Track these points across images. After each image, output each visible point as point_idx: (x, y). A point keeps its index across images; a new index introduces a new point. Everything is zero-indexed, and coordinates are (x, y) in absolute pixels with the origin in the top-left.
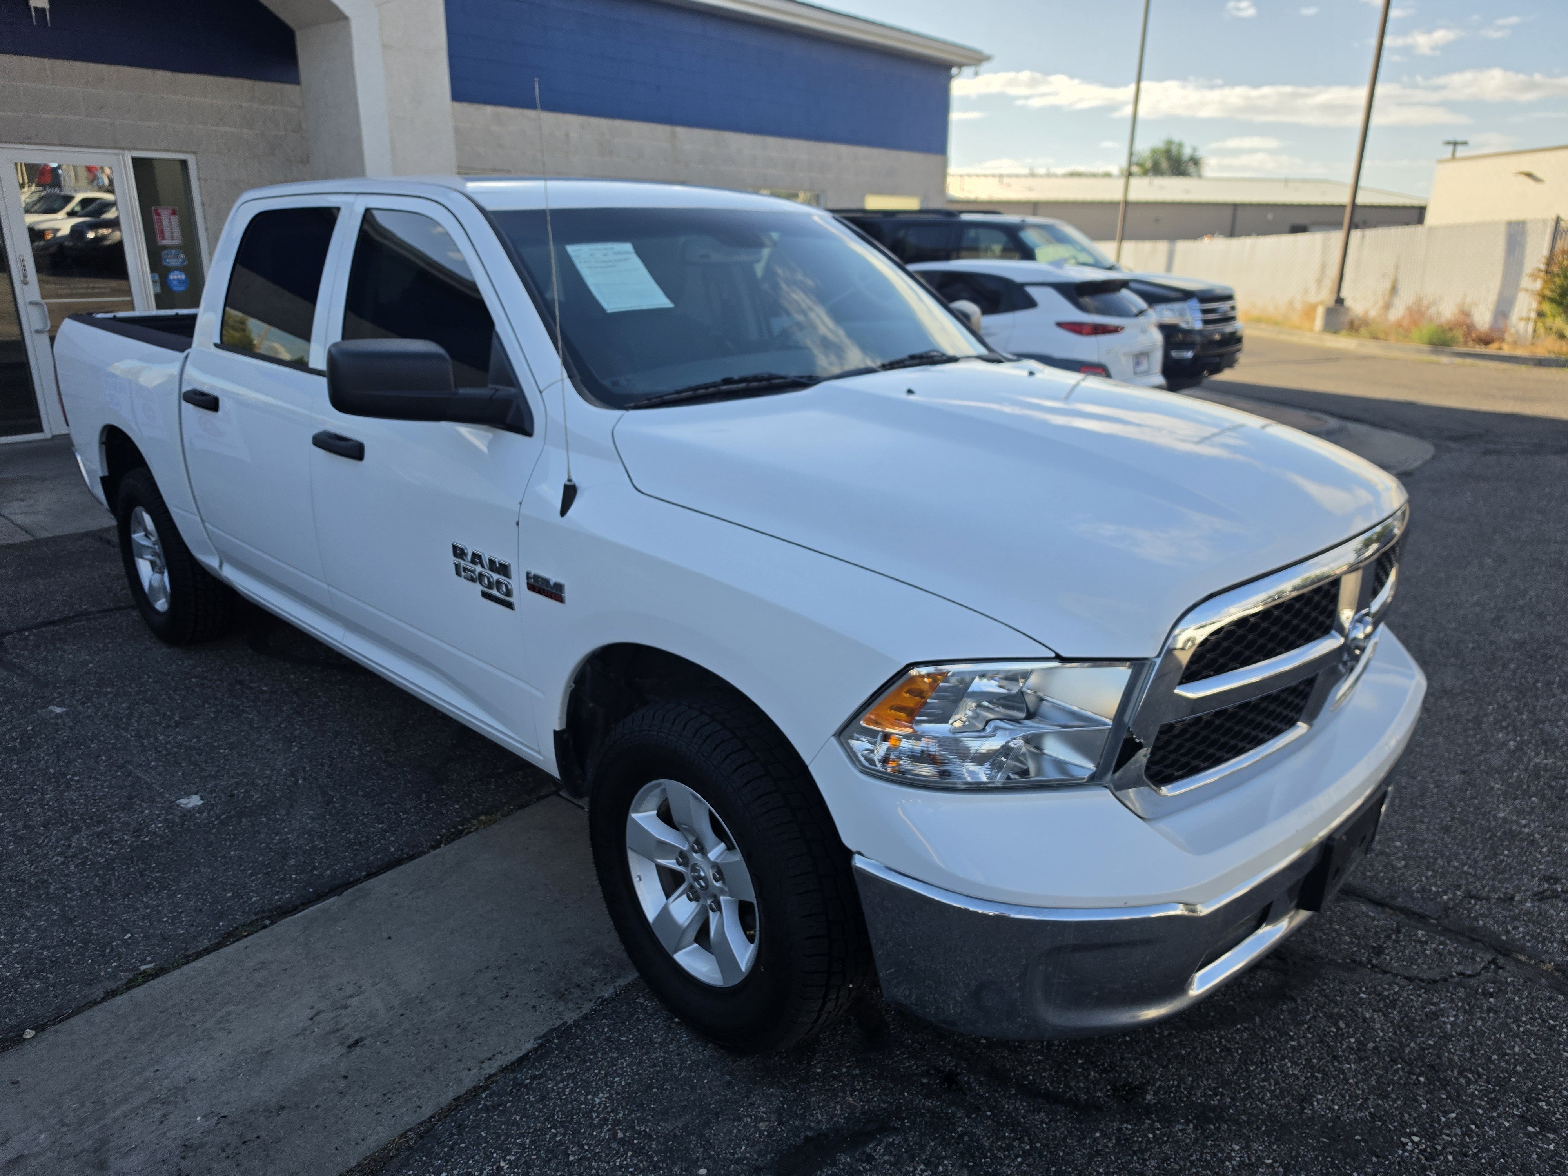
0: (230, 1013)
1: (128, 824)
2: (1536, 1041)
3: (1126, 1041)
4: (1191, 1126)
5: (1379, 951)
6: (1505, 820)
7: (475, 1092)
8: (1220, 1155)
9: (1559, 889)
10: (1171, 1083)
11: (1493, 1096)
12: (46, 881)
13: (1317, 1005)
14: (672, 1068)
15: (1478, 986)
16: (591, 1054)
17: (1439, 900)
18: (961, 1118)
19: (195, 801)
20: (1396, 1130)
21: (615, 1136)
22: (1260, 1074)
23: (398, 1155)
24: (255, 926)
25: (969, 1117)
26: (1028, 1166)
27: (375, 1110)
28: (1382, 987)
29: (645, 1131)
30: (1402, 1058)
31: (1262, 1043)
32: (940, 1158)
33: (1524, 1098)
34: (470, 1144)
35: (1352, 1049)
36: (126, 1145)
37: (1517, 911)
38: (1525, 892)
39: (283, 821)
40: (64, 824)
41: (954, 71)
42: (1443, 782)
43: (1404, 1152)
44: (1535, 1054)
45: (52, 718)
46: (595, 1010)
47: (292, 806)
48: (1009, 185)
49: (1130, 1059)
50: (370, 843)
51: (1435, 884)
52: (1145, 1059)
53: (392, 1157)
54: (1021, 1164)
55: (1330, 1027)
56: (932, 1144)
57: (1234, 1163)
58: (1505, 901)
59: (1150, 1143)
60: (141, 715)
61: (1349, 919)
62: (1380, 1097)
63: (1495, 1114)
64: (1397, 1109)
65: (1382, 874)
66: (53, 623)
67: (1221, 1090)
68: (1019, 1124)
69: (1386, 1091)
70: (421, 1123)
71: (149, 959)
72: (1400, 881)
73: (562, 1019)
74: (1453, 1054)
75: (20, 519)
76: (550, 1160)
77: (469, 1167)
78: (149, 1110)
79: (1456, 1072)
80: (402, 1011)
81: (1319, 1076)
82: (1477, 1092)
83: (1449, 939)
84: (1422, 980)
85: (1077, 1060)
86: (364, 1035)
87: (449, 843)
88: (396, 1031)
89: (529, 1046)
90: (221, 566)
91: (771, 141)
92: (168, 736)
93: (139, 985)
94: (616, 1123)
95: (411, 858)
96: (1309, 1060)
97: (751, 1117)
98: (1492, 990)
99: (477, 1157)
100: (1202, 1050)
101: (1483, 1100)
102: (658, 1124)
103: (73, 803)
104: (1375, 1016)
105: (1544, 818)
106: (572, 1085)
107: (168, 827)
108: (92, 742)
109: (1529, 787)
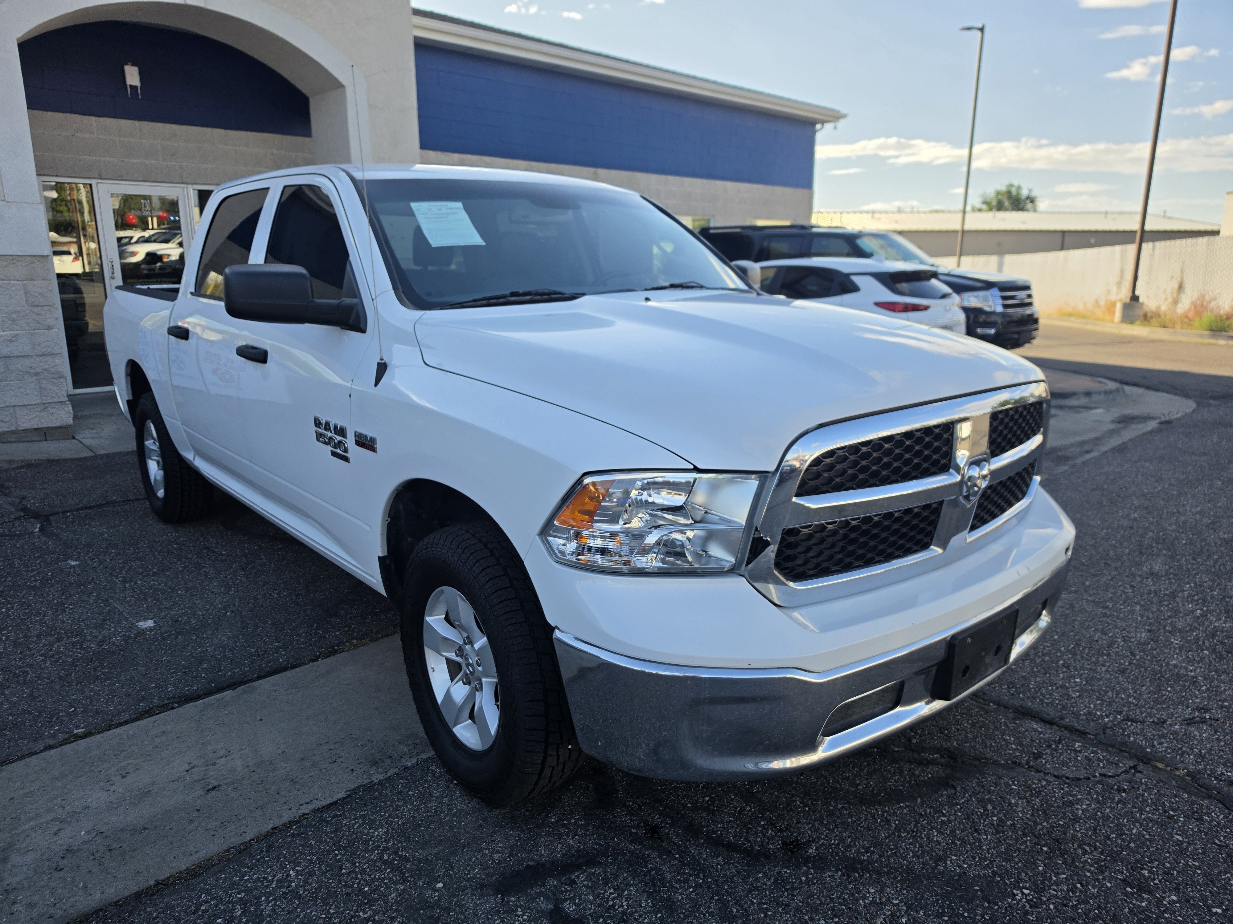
0: (129, 764)
1: (97, 637)
2: (1153, 826)
3: (805, 811)
4: (840, 873)
5: (1038, 756)
6: (1175, 666)
7: (288, 825)
8: (857, 895)
9: (1208, 717)
10: (833, 842)
11: (1103, 864)
12: (27, 672)
13: (973, 792)
14: (441, 813)
15: (1115, 784)
16: (383, 802)
17: (1100, 721)
18: (654, 858)
19: (150, 623)
20: (1010, 884)
21: (381, 858)
22: (909, 839)
23: (219, 864)
24: (164, 708)
25: (661, 858)
26: (697, 894)
27: (212, 833)
28: (1032, 782)
29: (405, 856)
30: (1032, 833)
31: (917, 818)
32: (629, 885)
33: (1129, 867)
34: (273, 858)
35: (993, 825)
36: (26, 848)
37: (1165, 731)
38: (1176, 718)
39: (208, 638)
40: (52, 635)
41: (818, 126)
42: (1130, 638)
43: (1013, 900)
44: (1150, 835)
45: (67, 568)
46: (397, 774)
47: (217, 629)
48: (879, 219)
49: (804, 823)
50: (266, 655)
51: (1101, 710)
52: (816, 824)
53: (214, 865)
54: (691, 892)
55: (979, 808)
56: (625, 875)
57: (867, 901)
58: (1157, 724)
59: (803, 883)
60: (130, 568)
61: (1020, 732)
62: (1005, 860)
63: (1101, 877)
64: (1016, 869)
65: (1057, 702)
66: (90, 508)
67: (872, 849)
68: (699, 864)
69: (1012, 856)
70: (242, 844)
71: (82, 726)
72: (1072, 706)
73: (370, 779)
74: (1078, 831)
75: (87, 442)
76: (327, 871)
77: (267, 874)
78: (50, 826)
79: (1076, 845)
80: (253, 769)
81: (958, 843)
82: (1089, 861)
83: (1101, 750)
84: (1068, 778)
85: (760, 822)
86: (221, 783)
87: (325, 658)
88: (245, 782)
89: (340, 796)
90: (194, 459)
91: (672, 179)
92: (145, 582)
93: (70, 743)
94: (386, 849)
95: (294, 667)
96: (953, 831)
97: (489, 850)
98: (1126, 787)
99: (274, 867)
100: (865, 820)
101: (1093, 866)
102: (417, 852)
103: (63, 622)
104: (1020, 802)
105: (1210, 666)
106: (361, 822)
107: (124, 640)
108: (90, 584)
109: (1204, 643)
